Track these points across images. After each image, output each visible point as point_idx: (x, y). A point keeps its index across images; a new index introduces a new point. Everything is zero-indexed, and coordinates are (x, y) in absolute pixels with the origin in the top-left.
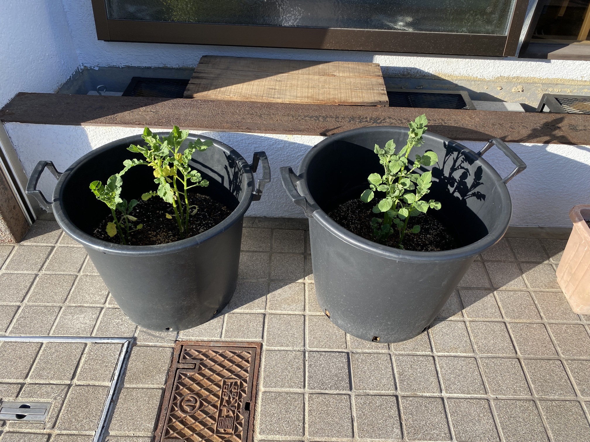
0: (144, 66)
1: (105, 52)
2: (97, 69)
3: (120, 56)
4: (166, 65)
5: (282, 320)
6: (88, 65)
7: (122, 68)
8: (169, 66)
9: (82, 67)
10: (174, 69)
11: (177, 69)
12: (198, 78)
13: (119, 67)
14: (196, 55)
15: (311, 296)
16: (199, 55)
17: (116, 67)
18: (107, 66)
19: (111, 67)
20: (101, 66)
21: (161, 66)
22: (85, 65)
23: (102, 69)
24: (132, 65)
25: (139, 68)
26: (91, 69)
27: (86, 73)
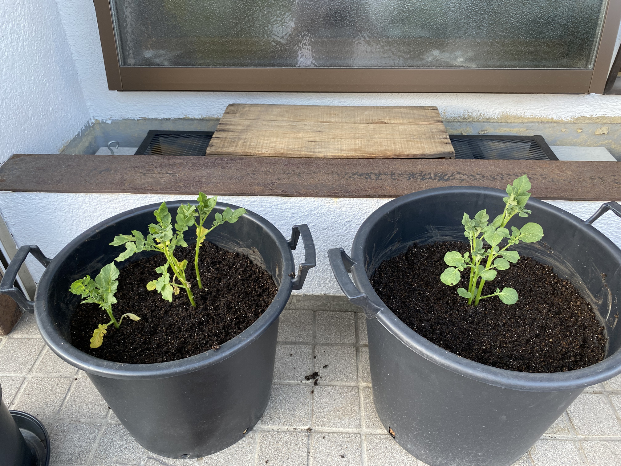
0: (162, 117)
1: (119, 103)
2: (109, 122)
3: (136, 107)
4: (187, 116)
5: (332, 442)
6: (100, 119)
7: (138, 120)
8: (190, 117)
9: (93, 121)
10: (197, 119)
11: (200, 120)
12: (223, 130)
13: (134, 119)
14: (221, 104)
15: (368, 405)
16: (225, 103)
17: (131, 120)
18: (121, 119)
19: (125, 120)
20: (114, 119)
21: (182, 117)
22: (97, 118)
23: (114, 122)
24: (149, 117)
25: (156, 119)
26: (103, 122)
27: (97, 127)
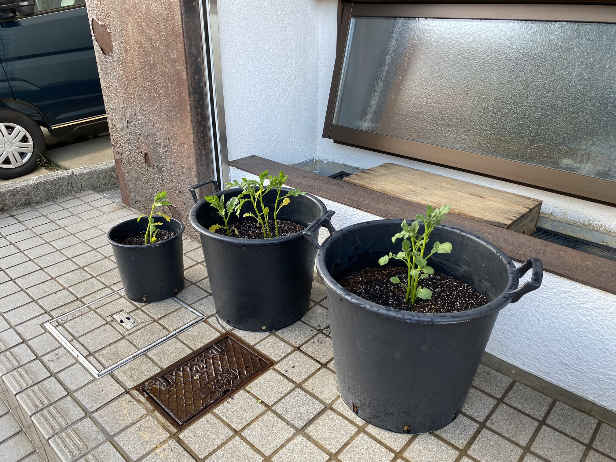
0: (355, 166)
1: (334, 151)
2: (325, 162)
3: (342, 156)
6: (321, 159)
9: (317, 159)
12: (366, 173)
13: (339, 164)
18: (332, 162)
20: (329, 161)
21: (367, 168)
22: (320, 158)
26: (322, 162)
27: (318, 163)
